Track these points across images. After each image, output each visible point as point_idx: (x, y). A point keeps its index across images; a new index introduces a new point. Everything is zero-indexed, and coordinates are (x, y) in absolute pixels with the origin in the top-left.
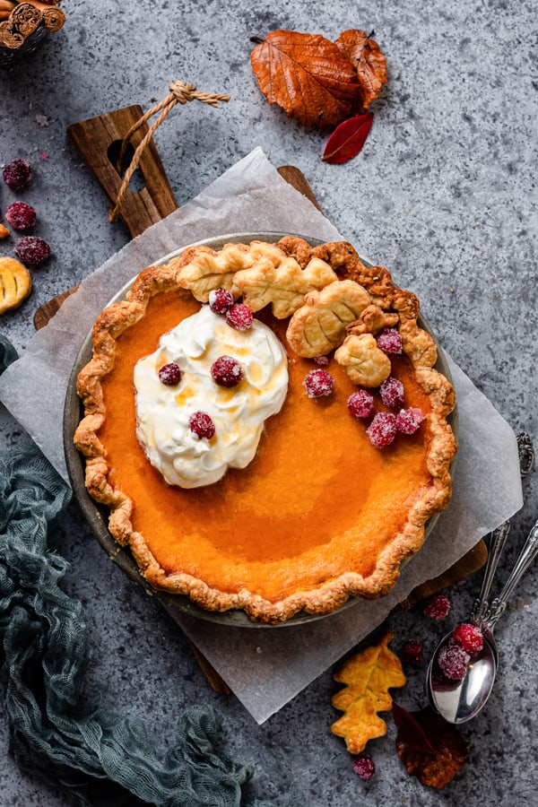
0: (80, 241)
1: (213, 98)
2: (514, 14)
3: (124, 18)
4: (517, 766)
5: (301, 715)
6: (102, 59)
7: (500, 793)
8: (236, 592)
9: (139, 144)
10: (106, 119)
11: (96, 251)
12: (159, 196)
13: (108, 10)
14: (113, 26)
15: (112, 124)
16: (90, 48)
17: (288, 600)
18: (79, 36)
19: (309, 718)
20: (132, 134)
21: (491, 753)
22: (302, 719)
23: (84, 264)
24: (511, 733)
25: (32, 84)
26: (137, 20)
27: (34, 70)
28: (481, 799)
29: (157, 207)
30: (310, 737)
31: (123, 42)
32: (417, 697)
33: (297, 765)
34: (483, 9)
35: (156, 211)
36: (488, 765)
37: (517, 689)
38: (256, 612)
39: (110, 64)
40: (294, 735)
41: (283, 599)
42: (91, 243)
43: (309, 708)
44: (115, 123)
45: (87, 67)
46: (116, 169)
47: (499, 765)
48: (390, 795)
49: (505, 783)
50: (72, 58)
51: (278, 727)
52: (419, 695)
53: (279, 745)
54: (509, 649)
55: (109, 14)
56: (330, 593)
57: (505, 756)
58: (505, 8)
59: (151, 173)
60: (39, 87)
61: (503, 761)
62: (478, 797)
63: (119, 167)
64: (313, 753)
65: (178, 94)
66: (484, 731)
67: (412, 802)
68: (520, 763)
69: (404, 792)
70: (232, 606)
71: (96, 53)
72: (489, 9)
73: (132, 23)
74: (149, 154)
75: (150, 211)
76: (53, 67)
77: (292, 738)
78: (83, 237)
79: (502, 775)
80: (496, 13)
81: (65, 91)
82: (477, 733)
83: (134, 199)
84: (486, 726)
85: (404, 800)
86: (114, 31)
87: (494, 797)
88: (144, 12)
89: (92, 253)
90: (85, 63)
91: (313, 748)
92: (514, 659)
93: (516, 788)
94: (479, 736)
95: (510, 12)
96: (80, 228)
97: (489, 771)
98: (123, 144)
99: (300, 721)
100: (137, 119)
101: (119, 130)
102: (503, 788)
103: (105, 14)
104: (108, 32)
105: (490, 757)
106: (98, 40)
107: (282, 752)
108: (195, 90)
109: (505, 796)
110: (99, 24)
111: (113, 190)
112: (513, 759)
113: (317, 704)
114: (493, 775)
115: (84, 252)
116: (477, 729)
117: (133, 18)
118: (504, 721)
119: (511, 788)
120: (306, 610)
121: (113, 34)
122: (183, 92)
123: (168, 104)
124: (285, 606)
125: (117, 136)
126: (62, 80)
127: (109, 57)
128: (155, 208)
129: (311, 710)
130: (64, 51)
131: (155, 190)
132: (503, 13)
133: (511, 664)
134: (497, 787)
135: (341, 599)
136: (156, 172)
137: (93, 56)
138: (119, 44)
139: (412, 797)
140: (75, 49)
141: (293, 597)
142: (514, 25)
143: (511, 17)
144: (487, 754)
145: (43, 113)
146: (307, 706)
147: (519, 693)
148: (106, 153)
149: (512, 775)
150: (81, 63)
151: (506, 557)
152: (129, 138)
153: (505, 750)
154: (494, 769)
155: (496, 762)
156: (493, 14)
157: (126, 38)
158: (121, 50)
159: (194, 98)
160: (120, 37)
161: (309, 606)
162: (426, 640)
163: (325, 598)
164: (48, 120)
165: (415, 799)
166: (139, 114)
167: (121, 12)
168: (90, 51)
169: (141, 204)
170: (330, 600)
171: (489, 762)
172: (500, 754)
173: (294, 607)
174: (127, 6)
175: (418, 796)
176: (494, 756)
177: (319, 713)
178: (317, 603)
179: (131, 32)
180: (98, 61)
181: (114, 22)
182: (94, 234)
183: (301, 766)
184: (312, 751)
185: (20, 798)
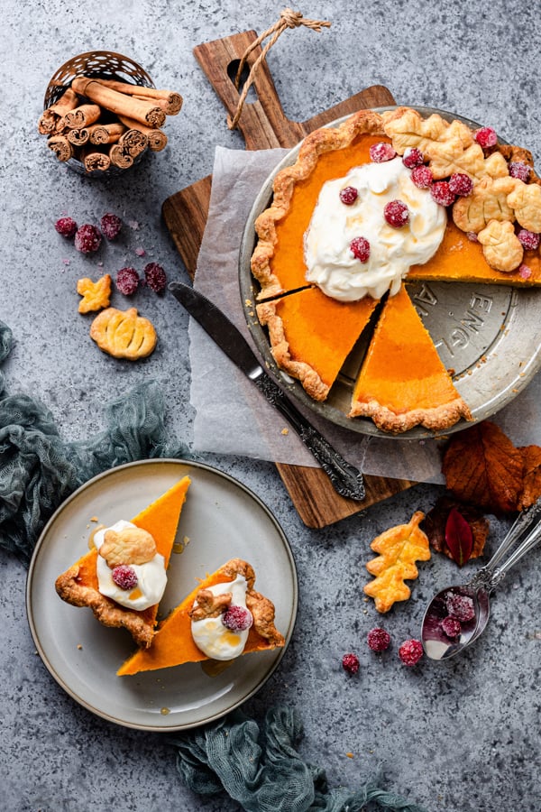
0: (166, 327)
1: (317, 24)
2: (533, 133)
3: (203, 138)
4: (535, 770)
5: (353, 728)
6: (185, 173)
7: (521, 793)
8: (367, 402)
9: (253, 63)
10: (226, 41)
11: (180, 336)
12: (270, 108)
13: (189, 131)
14: (194, 145)
15: (232, 46)
16: (175, 163)
17: (409, 414)
18: (166, 154)
19: (360, 730)
20: (247, 55)
21: (513, 760)
22: (354, 731)
23: (170, 347)
24: (530, 742)
25: (126, 195)
26: (214, 140)
27: (127, 182)
28: (505, 798)
29: (268, 117)
30: (361, 746)
31: (203, 159)
32: (451, 713)
33: (349, 770)
34: (507, 129)
35: (266, 120)
36: (510, 770)
37: (535, 706)
38: (382, 420)
39: (192, 177)
40: (347, 744)
41: (405, 412)
42: (175, 330)
43: (360, 722)
44: (235, 45)
45: (172, 180)
46: (234, 84)
47: (520, 769)
48: (428, 795)
49: (525, 785)
50: (160, 173)
51: (334, 738)
52: (453, 710)
53: (335, 753)
54: (529, 671)
55: (191, 134)
56: (445, 412)
57: (525, 762)
58: (526, 128)
59: (263, 87)
60: (132, 197)
61: (523, 766)
62: (502, 796)
63: (237, 83)
64: (363, 760)
65: (288, 20)
66: (507, 741)
67: (447, 801)
68: (538, 768)
69: (440, 793)
70: (362, 414)
71: (180, 168)
72: (512, 129)
73: (210, 142)
74: (262, 72)
75: (262, 119)
76: (144, 180)
77: (346, 747)
78: (169, 324)
79: (523, 778)
80: (518, 132)
81: (153, 200)
82: (501, 743)
83: (249, 109)
84: (508, 736)
85: (439, 799)
86: (195, 149)
87: (516, 797)
88: (220, 133)
89: (176, 337)
90: (171, 177)
91: (363, 755)
92: (533, 681)
93: (534, 789)
94: (503, 745)
95: (529, 131)
96: (166, 317)
97: (511, 775)
98: (241, 62)
99: (352, 733)
100: (252, 41)
101: (237, 51)
102: (523, 789)
103: (186, 135)
104: (190, 150)
105: (512, 763)
106: (182, 157)
107: (337, 759)
108: (301, 17)
109: (525, 796)
110: (182, 143)
111: (231, 101)
112: (532, 765)
113: (366, 718)
114: (515, 778)
115: (170, 337)
116: (501, 740)
117: (211, 139)
118: (524, 733)
119: (530, 789)
120: (424, 424)
121: (194, 152)
122: (292, 18)
123: (279, 28)
124: (407, 418)
125: (235, 56)
126: (150, 192)
127: (191, 172)
128: (266, 117)
129: (362, 724)
130: (153, 167)
131: (266, 102)
132: (524, 132)
133: (530, 684)
134: (519, 788)
135: (454, 418)
136: (268, 87)
137: (177, 171)
138: (199, 161)
139: (447, 797)
140: (162, 164)
141: (413, 412)
142: (533, 142)
143: (530, 135)
144: (510, 760)
145: (135, 219)
146: (358, 720)
147: (536, 708)
148: (226, 70)
149: (531, 778)
150: (167, 177)
151: (526, 595)
152: (245, 58)
153: (525, 757)
154: (516, 773)
155: (517, 767)
156: (515, 133)
157: (205, 155)
158: (200, 165)
159: (301, 23)
160: (200, 154)
161: (426, 420)
162: (458, 664)
163: (441, 416)
164: (139, 225)
165: (449, 798)
166: (254, 36)
167: (200, 133)
168: (175, 166)
169: (254, 114)
170: (445, 418)
171: (512, 767)
172: (521, 760)
173: (414, 420)
174: (206, 128)
175: (452, 796)
176: (516, 762)
177: (368, 725)
178: (434, 419)
179: (209, 150)
180: (182, 174)
181: (195, 142)
182: (178, 321)
183: (353, 771)
184: (362, 758)
185: (117, 799)
